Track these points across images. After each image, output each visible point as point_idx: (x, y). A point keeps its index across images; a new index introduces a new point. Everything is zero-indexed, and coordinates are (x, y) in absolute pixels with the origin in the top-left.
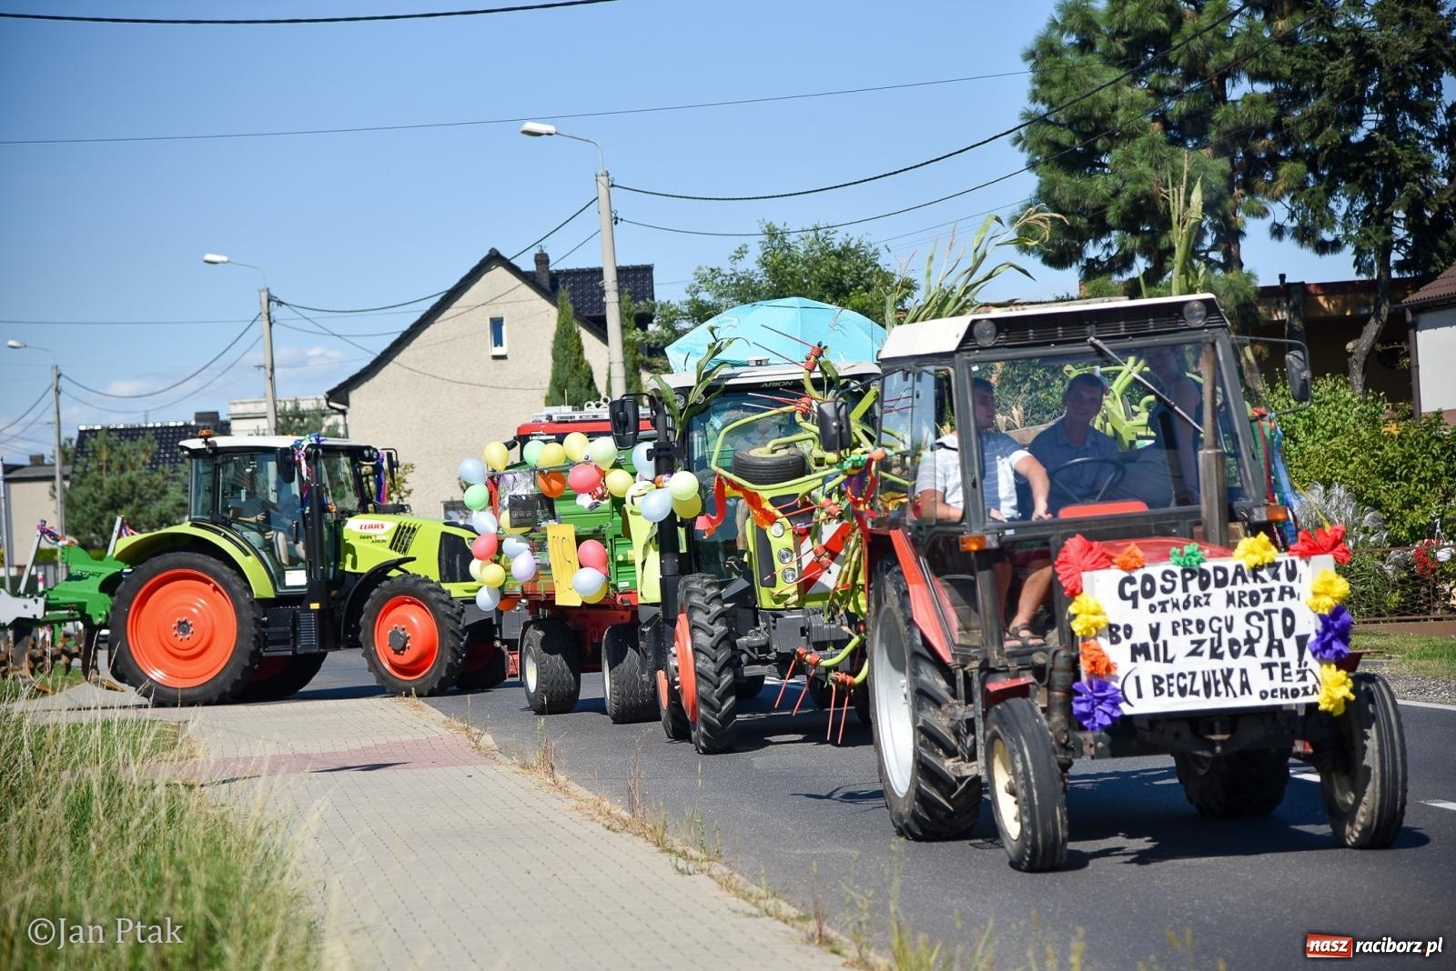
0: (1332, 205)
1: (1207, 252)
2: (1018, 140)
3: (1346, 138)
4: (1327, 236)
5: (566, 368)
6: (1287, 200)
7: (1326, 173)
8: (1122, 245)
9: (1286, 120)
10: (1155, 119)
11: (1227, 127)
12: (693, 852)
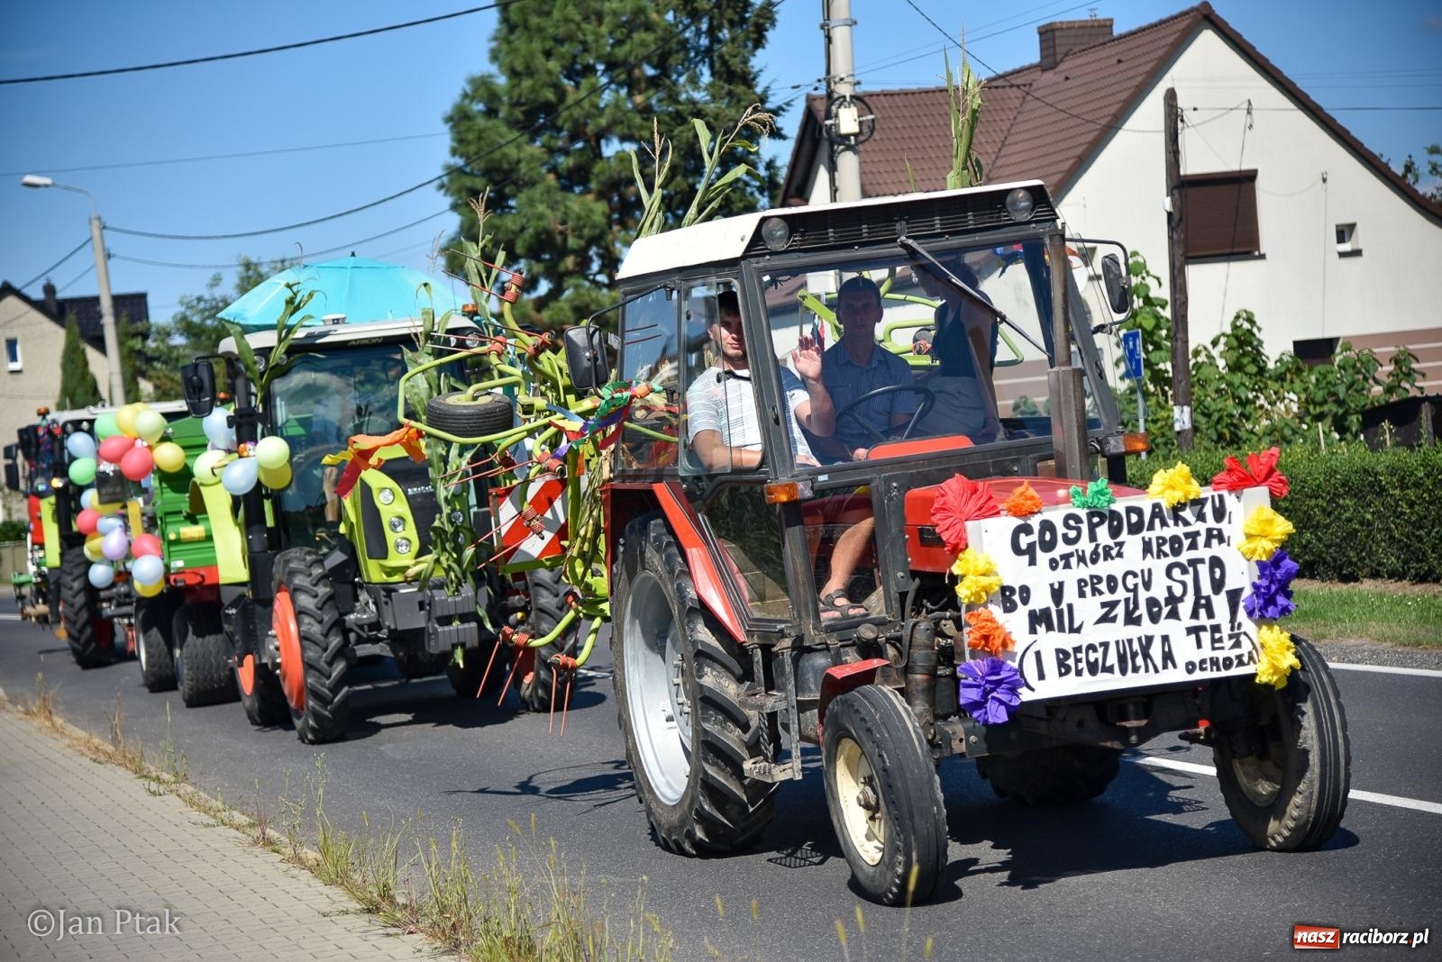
1: (595, 275)
2: (442, 186)
5: (74, 379)
8: (529, 271)
10: (550, 171)
11: (602, 178)
12: (165, 776)
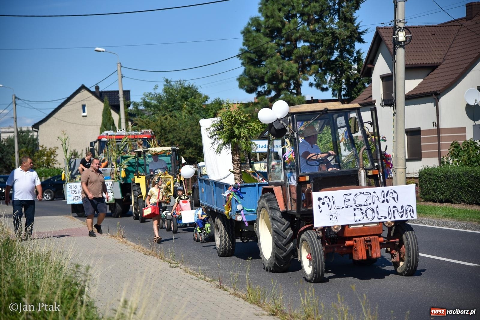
0: (326, 77)
1: (292, 90)
3: (329, 59)
4: (325, 86)
5: (106, 120)
6: (313, 76)
7: (324, 68)
8: (268, 87)
9: (313, 53)
10: (278, 52)
11: (297, 55)
